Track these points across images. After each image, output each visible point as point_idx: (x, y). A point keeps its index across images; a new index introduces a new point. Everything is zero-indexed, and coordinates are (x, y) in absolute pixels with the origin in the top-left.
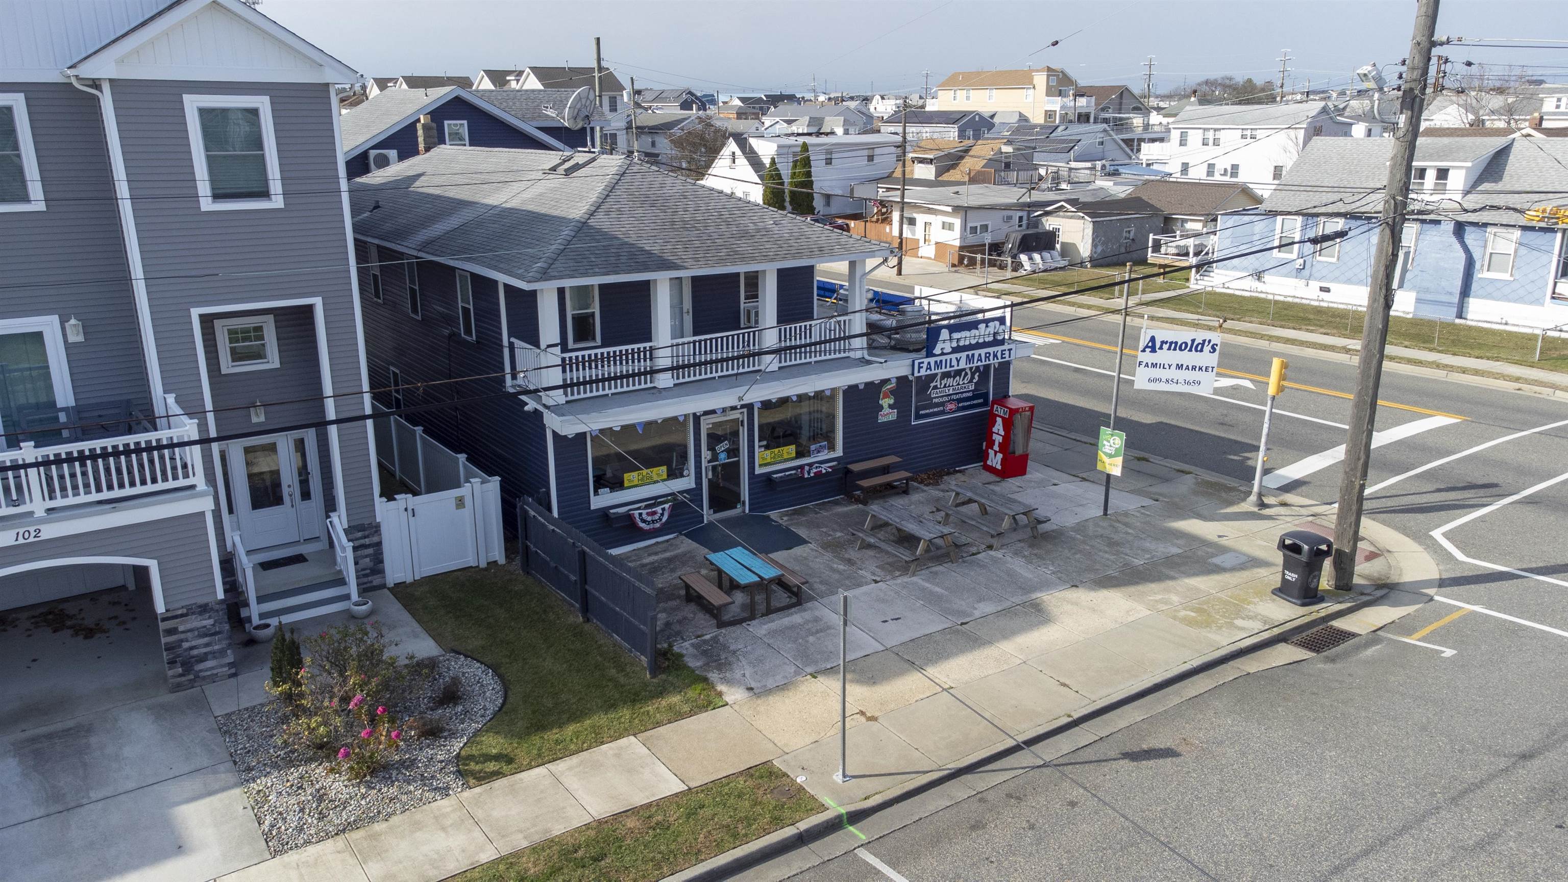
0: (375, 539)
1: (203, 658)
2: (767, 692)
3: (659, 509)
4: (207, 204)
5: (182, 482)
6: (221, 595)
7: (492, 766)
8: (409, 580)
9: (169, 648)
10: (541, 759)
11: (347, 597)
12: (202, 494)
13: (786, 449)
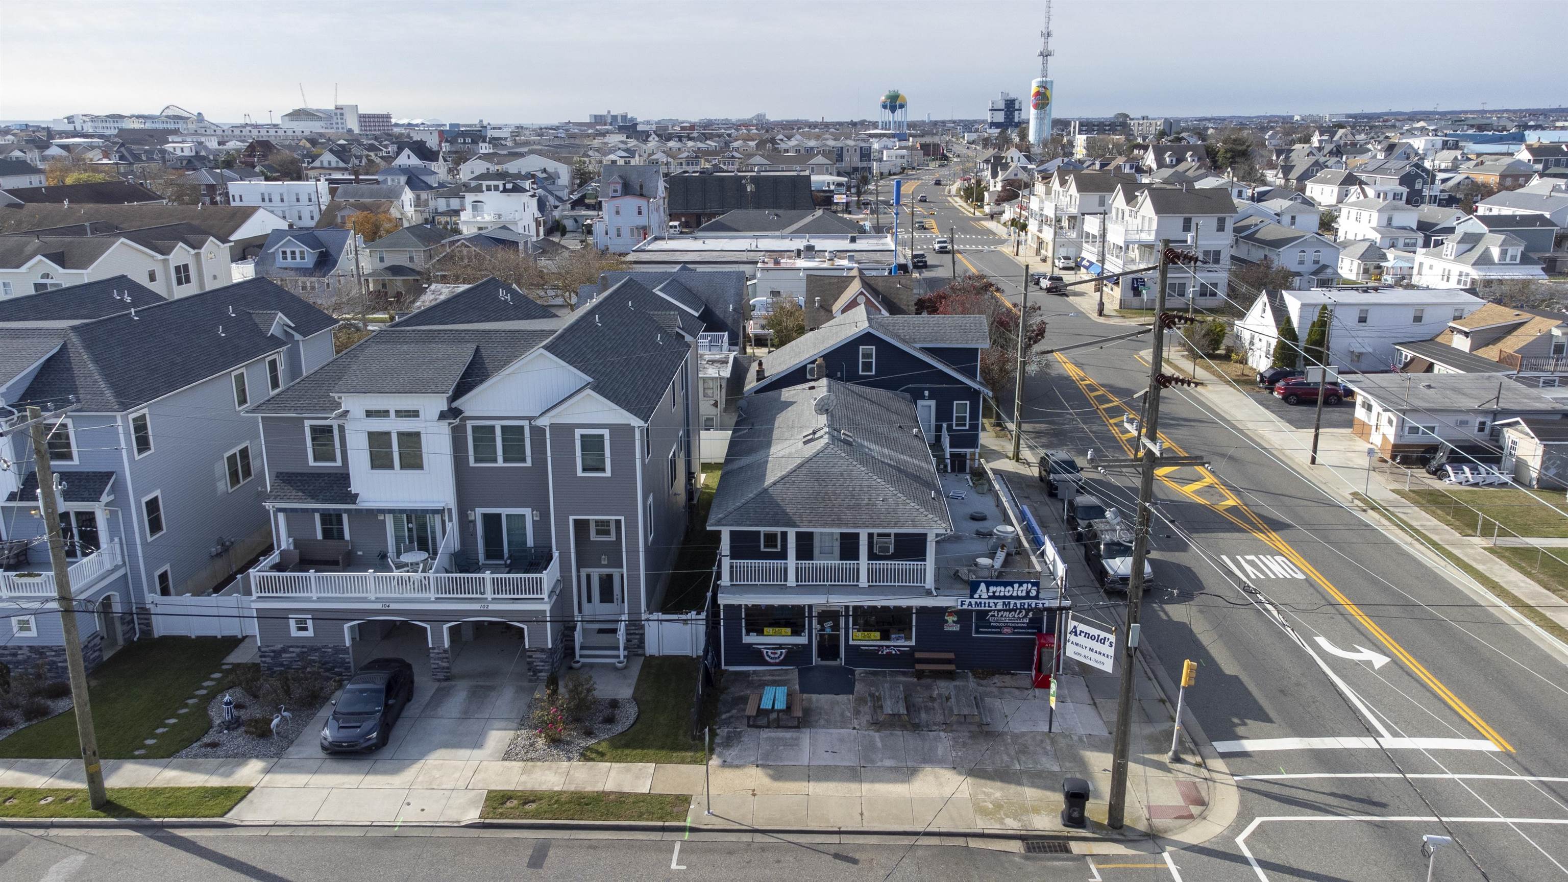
0: (641, 632)
1: (541, 671)
2: (731, 766)
3: (779, 652)
4: (580, 473)
5: (539, 596)
6: (550, 646)
7: (594, 756)
8: (657, 655)
9: (529, 663)
10: (614, 760)
11: (618, 657)
12: (546, 603)
13: (873, 633)
